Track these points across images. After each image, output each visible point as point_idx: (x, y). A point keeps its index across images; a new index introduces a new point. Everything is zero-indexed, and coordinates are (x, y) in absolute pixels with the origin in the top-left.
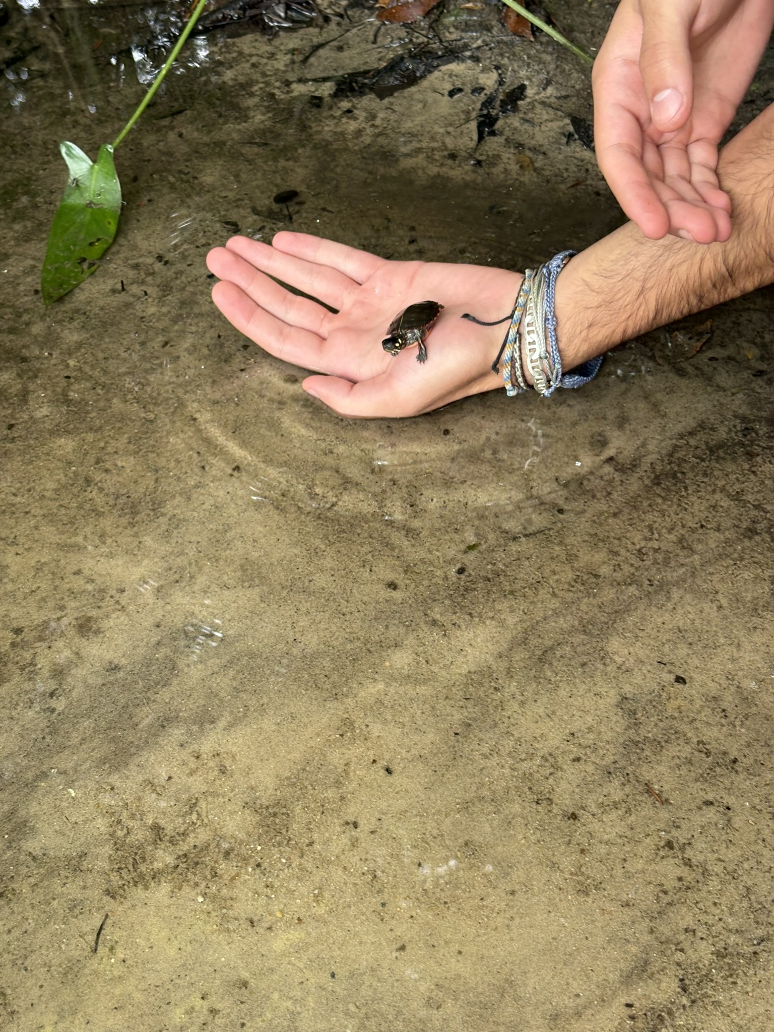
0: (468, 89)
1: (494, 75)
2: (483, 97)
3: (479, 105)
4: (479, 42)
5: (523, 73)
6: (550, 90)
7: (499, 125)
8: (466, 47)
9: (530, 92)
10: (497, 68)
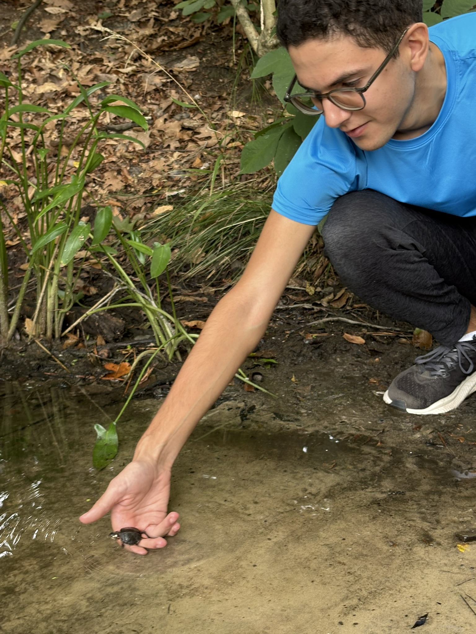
0: (234, 408)
1: (243, 404)
2: (240, 410)
3: (239, 412)
4: (235, 395)
5: (253, 402)
6: (264, 406)
7: (248, 417)
8: (231, 397)
9: (257, 407)
10: (244, 401)
